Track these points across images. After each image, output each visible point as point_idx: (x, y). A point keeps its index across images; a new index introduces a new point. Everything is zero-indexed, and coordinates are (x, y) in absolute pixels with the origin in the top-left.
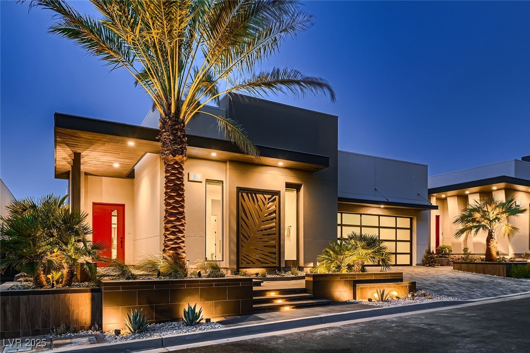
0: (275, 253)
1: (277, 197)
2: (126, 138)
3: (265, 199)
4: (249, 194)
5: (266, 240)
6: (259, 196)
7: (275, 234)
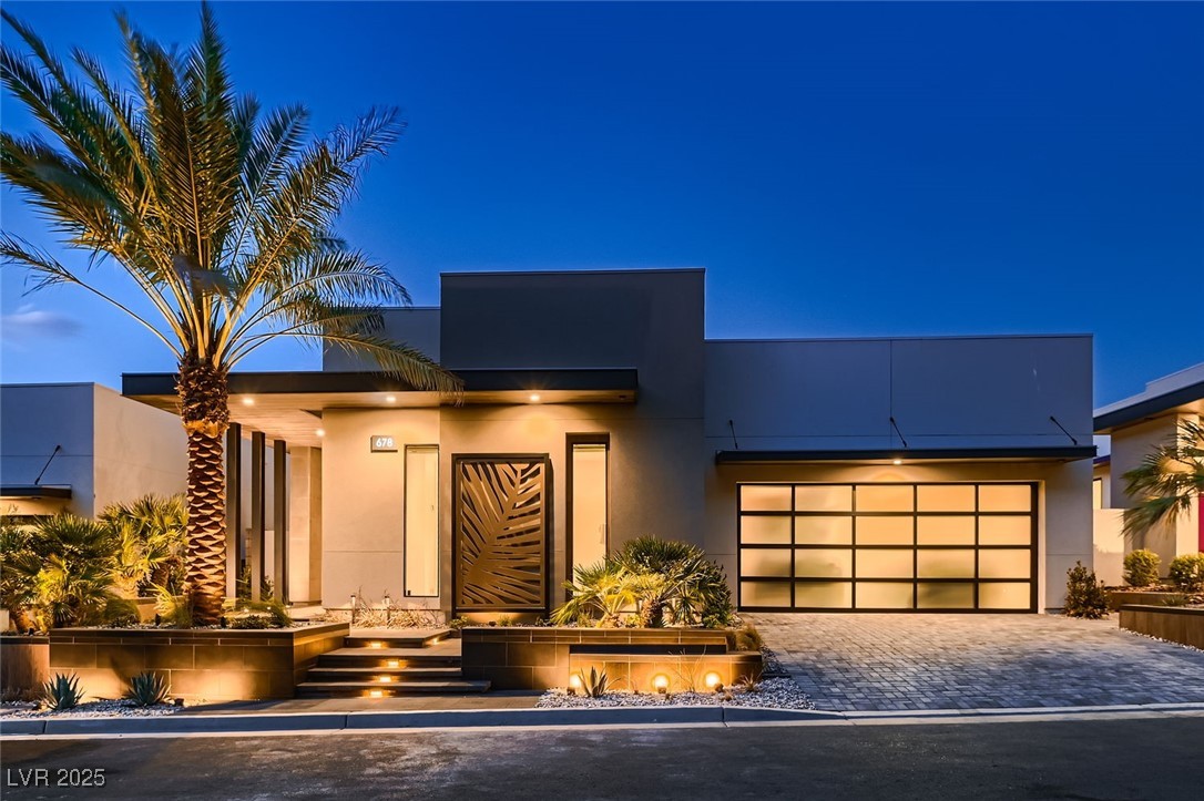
0: (538, 582)
1: (542, 466)
2: (241, 395)
3: (515, 472)
4: (479, 466)
5: (519, 555)
6: (502, 468)
7: (538, 542)
